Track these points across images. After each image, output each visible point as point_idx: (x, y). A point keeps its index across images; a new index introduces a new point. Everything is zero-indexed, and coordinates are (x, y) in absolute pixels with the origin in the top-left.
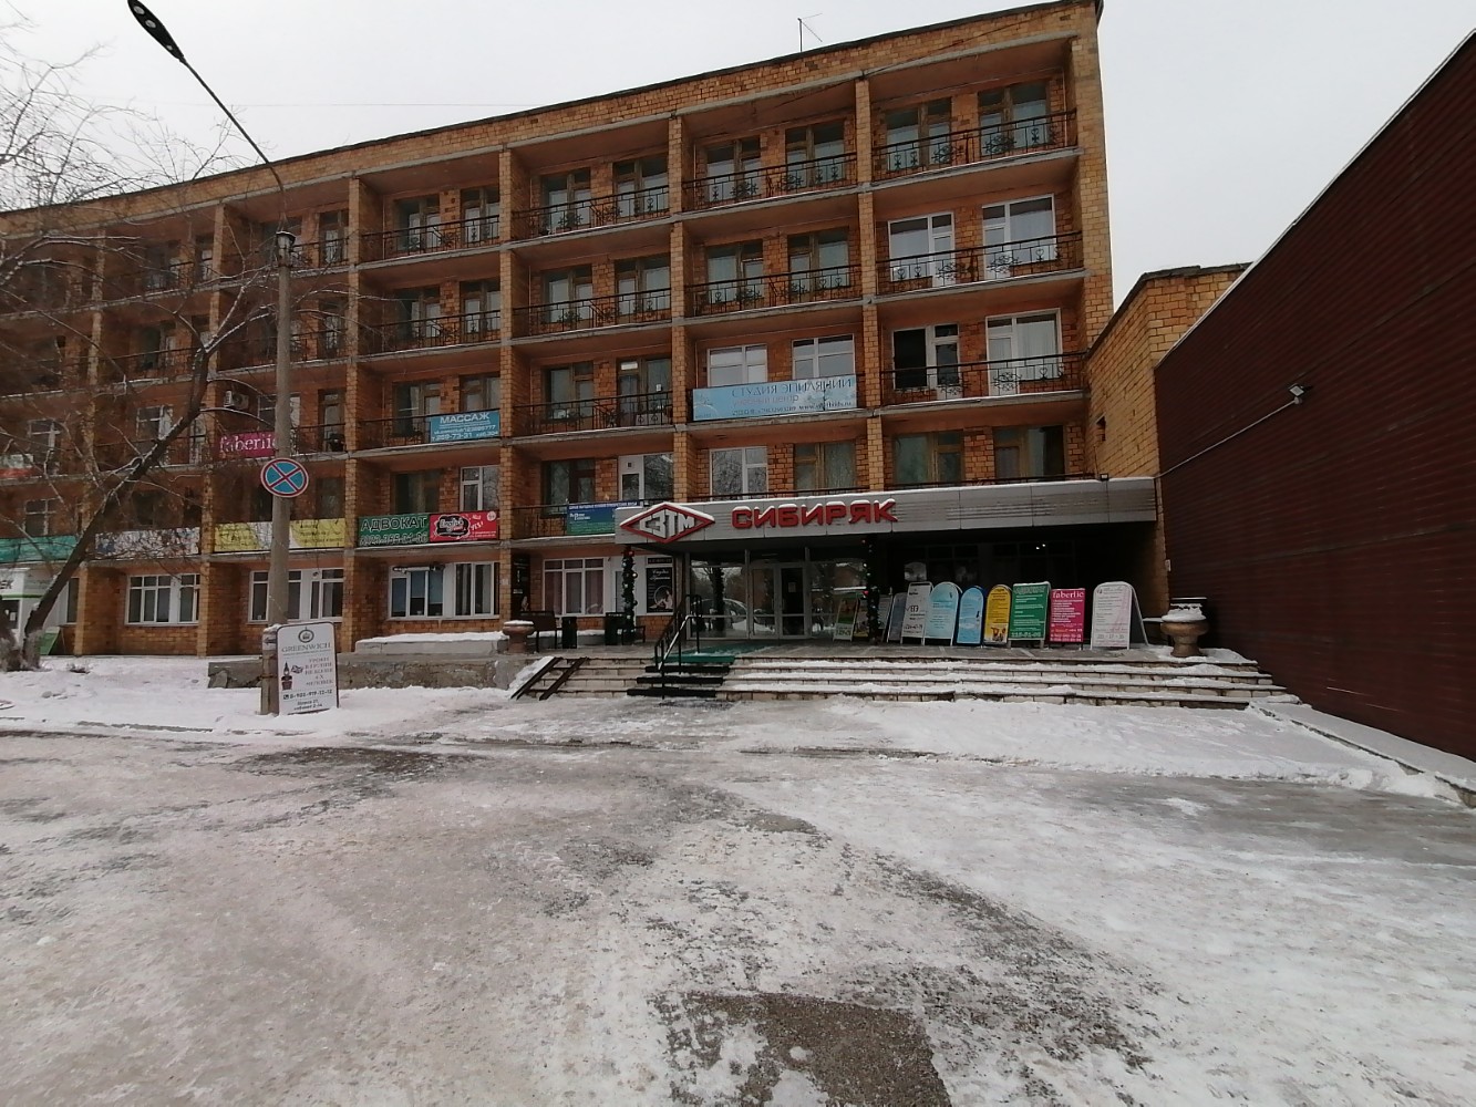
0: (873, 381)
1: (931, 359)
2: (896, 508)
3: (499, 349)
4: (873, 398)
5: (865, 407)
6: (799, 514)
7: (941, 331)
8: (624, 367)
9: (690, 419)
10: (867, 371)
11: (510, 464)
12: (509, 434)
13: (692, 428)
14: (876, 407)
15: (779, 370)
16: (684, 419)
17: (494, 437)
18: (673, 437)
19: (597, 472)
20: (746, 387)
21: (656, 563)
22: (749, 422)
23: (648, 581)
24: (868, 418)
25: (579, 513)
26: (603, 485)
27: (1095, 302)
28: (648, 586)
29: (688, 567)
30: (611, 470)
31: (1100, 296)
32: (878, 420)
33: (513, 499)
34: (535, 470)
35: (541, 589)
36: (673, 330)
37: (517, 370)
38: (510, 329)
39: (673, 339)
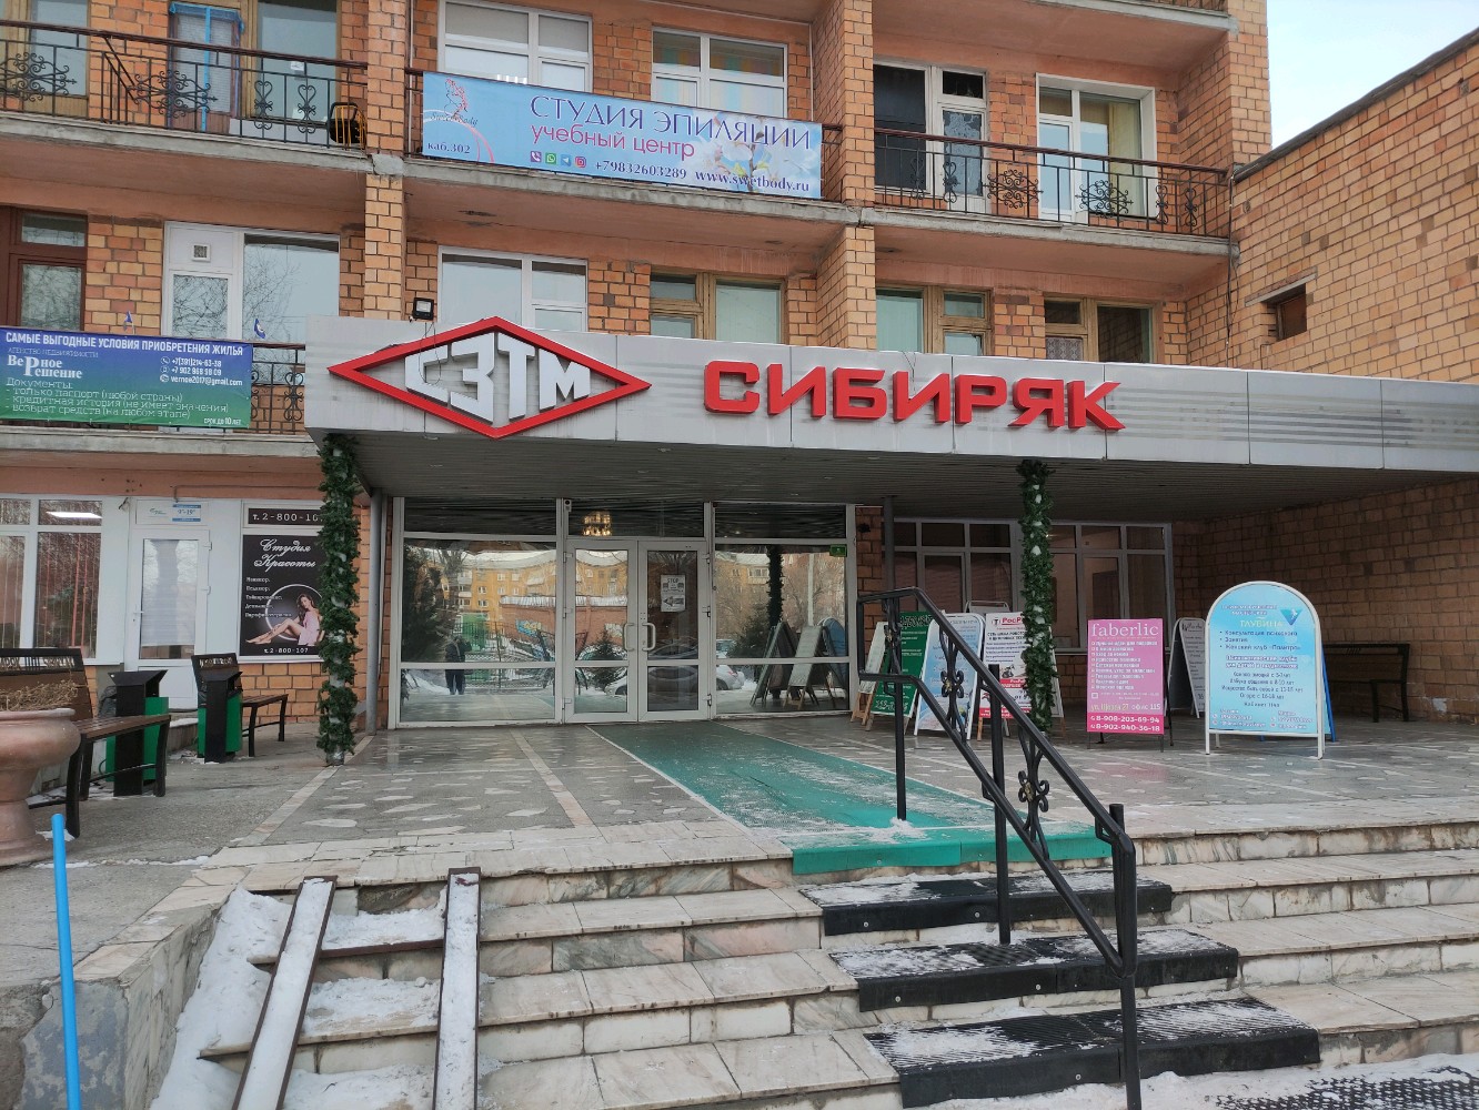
0: (859, 145)
2: (1119, 399)
4: (860, 182)
5: (841, 200)
6: (884, 385)
7: (955, 83)
9: (413, 151)
10: (849, 120)
13: (422, 172)
14: (866, 204)
15: (619, 84)
16: (399, 144)
18: (364, 187)
19: (91, 254)
20: (567, 97)
21: (273, 521)
22: (575, 186)
23: (248, 570)
24: (849, 225)
25: (40, 357)
26: (110, 293)
27: (1244, 81)
28: (245, 583)
29: (400, 534)
30: (142, 256)
31: (1251, 71)
32: (869, 234)
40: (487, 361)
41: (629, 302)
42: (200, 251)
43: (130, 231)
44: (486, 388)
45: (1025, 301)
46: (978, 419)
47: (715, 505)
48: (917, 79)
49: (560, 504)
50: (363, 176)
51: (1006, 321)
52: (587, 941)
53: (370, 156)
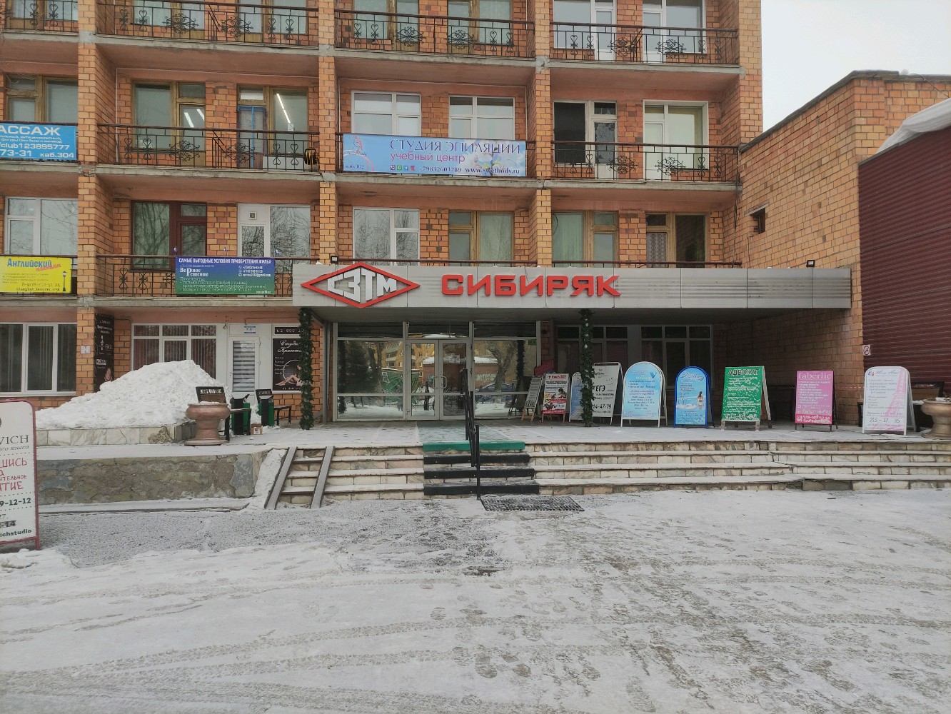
0: (544, 150)
1: (590, 136)
2: (619, 282)
3: (76, 45)
4: (544, 168)
5: (535, 177)
6: (516, 282)
7: (600, 108)
8: (245, 97)
9: (339, 169)
10: (538, 139)
11: (93, 198)
12: (93, 159)
13: (343, 179)
14: (547, 179)
15: (434, 125)
16: (333, 168)
17: (68, 161)
18: (319, 188)
19: (209, 220)
20: (406, 139)
21: (285, 332)
22: (410, 180)
23: (275, 354)
24: (538, 189)
25: (192, 268)
26: (217, 236)
27: (748, 100)
28: (274, 359)
29: (336, 339)
30: (229, 220)
31: (752, 94)
32: (548, 192)
33: (97, 243)
34: (122, 211)
35: (129, 360)
36: (321, 59)
37: (100, 77)
38: (93, 21)
39: (321, 71)
40: (357, 279)
41: (439, 228)
42: (252, 215)
43: (224, 209)
44: (357, 289)
45: (635, 216)
46: (556, 294)
47: (474, 322)
48: (581, 108)
49: (405, 324)
50: (319, 182)
51: (626, 226)
52: (360, 463)
53: (321, 174)
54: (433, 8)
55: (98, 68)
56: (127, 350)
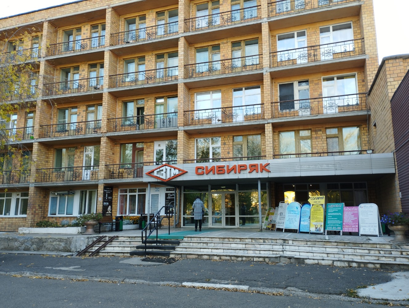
0: (268, 107)
1: (297, 97)
2: (270, 166)
3: (102, 93)
4: (268, 114)
5: (264, 119)
8: (158, 101)
10: (265, 102)
11: (106, 144)
14: (269, 119)
15: (226, 102)
16: (183, 125)
18: (177, 133)
19: (144, 148)
21: (170, 190)
23: (166, 199)
24: (265, 124)
26: (147, 154)
27: (371, 70)
28: (166, 201)
29: (183, 193)
31: (373, 67)
32: (270, 125)
33: (106, 160)
34: (117, 148)
35: (117, 202)
36: (178, 85)
37: (110, 103)
38: (107, 85)
39: (178, 89)
40: (164, 171)
41: (228, 144)
42: (159, 145)
43: (149, 144)
44: (164, 174)
45: (320, 130)
46: (242, 172)
47: (238, 184)
49: (209, 186)
50: (177, 131)
51: (315, 136)
52: (121, 242)
53: (178, 127)
54: (225, 56)
55: (109, 100)
56: (117, 199)
